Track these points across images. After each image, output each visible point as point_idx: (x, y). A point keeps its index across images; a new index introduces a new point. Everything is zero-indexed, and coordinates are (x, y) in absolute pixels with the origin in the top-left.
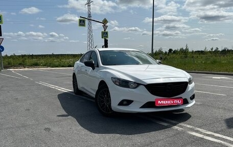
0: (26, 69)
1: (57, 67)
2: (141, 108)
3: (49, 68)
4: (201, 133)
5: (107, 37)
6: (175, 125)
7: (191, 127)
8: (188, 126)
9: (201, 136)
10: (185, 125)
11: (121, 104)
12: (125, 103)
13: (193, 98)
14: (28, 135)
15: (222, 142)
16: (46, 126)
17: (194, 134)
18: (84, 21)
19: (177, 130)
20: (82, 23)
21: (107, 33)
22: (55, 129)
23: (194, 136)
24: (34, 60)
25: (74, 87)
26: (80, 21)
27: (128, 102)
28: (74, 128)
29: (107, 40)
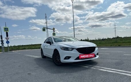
0: (20, 51)
1: (34, 49)
2: (75, 60)
3: (30, 50)
4: (105, 69)
6: (92, 67)
7: (100, 67)
8: (98, 67)
9: (106, 70)
10: (97, 67)
11: (65, 58)
12: (67, 58)
13: (97, 54)
14: (19, 77)
15: (117, 72)
16: (29, 72)
17: (102, 70)
18: (45, 29)
19: (93, 69)
20: (44, 30)
21: (55, 34)
22: (33, 73)
23: (102, 71)
24: (23, 47)
25: (42, 55)
26: (43, 29)
27: (69, 58)
28: (42, 72)
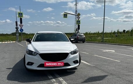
5: (80, 23)
12: (30, 64)
26: (64, 15)
29: (79, 25)
